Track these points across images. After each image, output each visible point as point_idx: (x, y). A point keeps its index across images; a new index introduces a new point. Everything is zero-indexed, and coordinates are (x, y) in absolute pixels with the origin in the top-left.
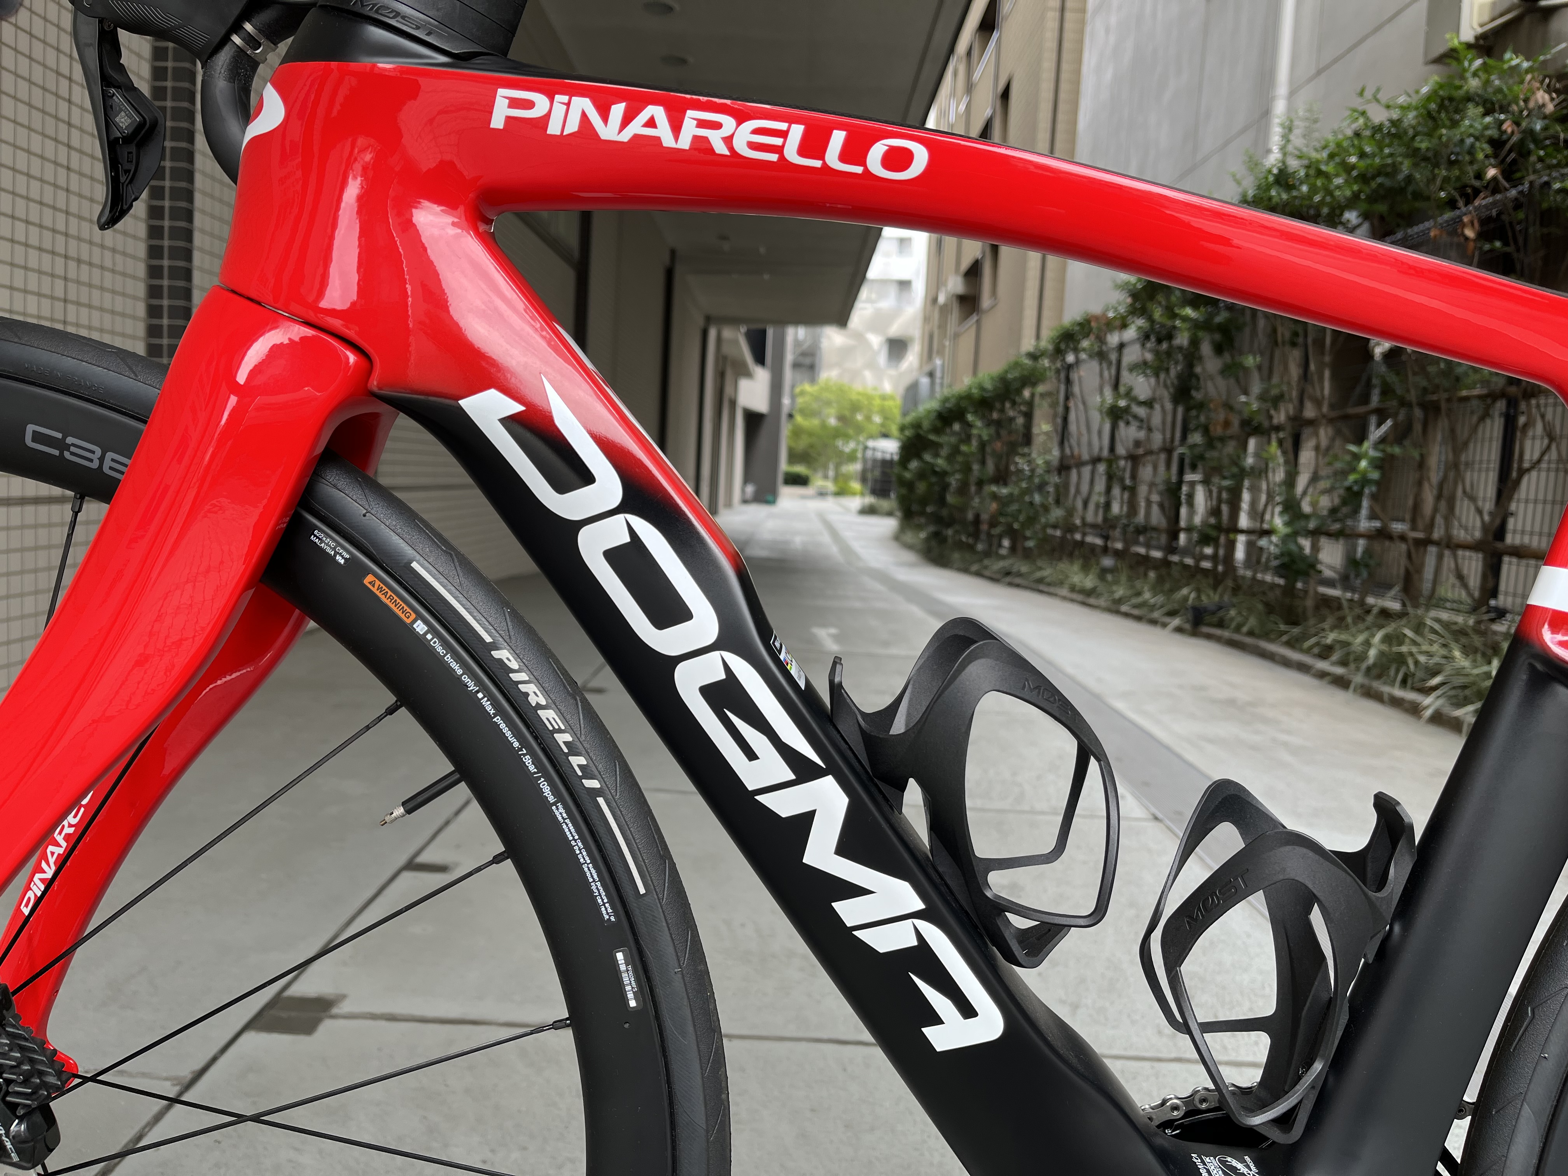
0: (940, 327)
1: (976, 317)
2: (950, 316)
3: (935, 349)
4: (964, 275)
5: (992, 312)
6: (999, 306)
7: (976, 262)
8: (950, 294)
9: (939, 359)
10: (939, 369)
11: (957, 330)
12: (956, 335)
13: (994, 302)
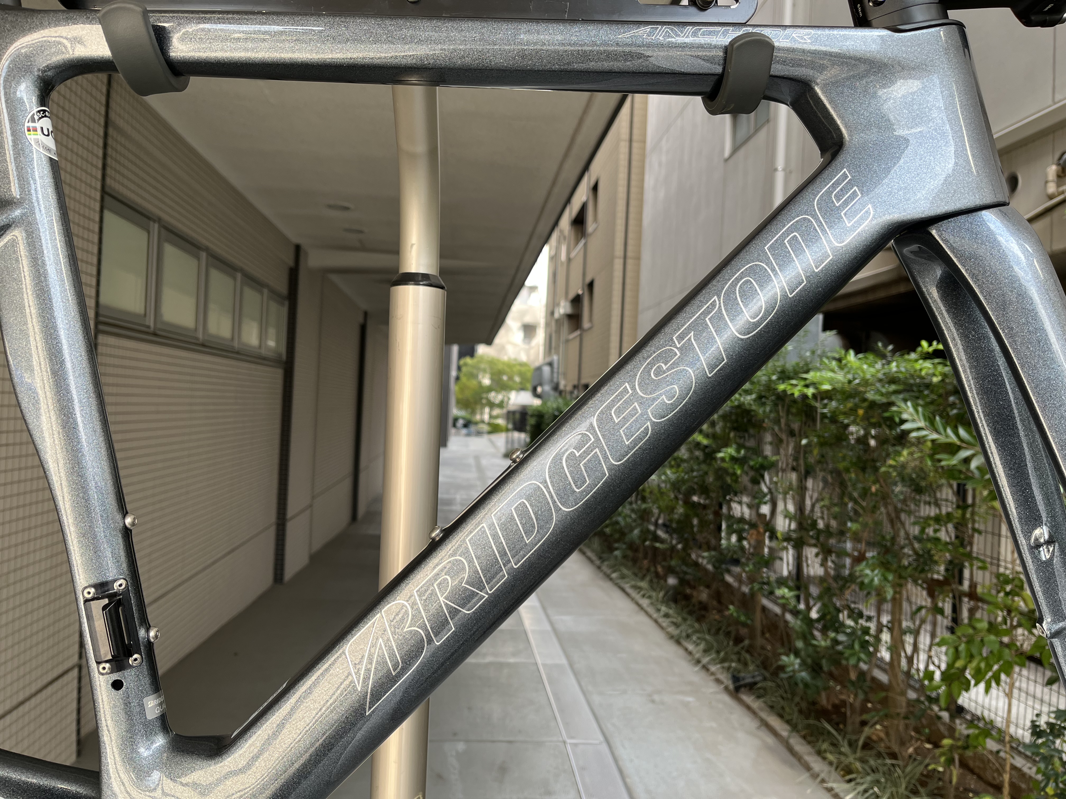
0: (556, 332)
1: (579, 332)
2: (563, 327)
3: (553, 346)
4: (571, 301)
5: (590, 331)
6: (594, 329)
7: (578, 295)
8: (561, 313)
9: (555, 355)
10: (556, 362)
11: (567, 338)
12: (567, 341)
13: (591, 325)
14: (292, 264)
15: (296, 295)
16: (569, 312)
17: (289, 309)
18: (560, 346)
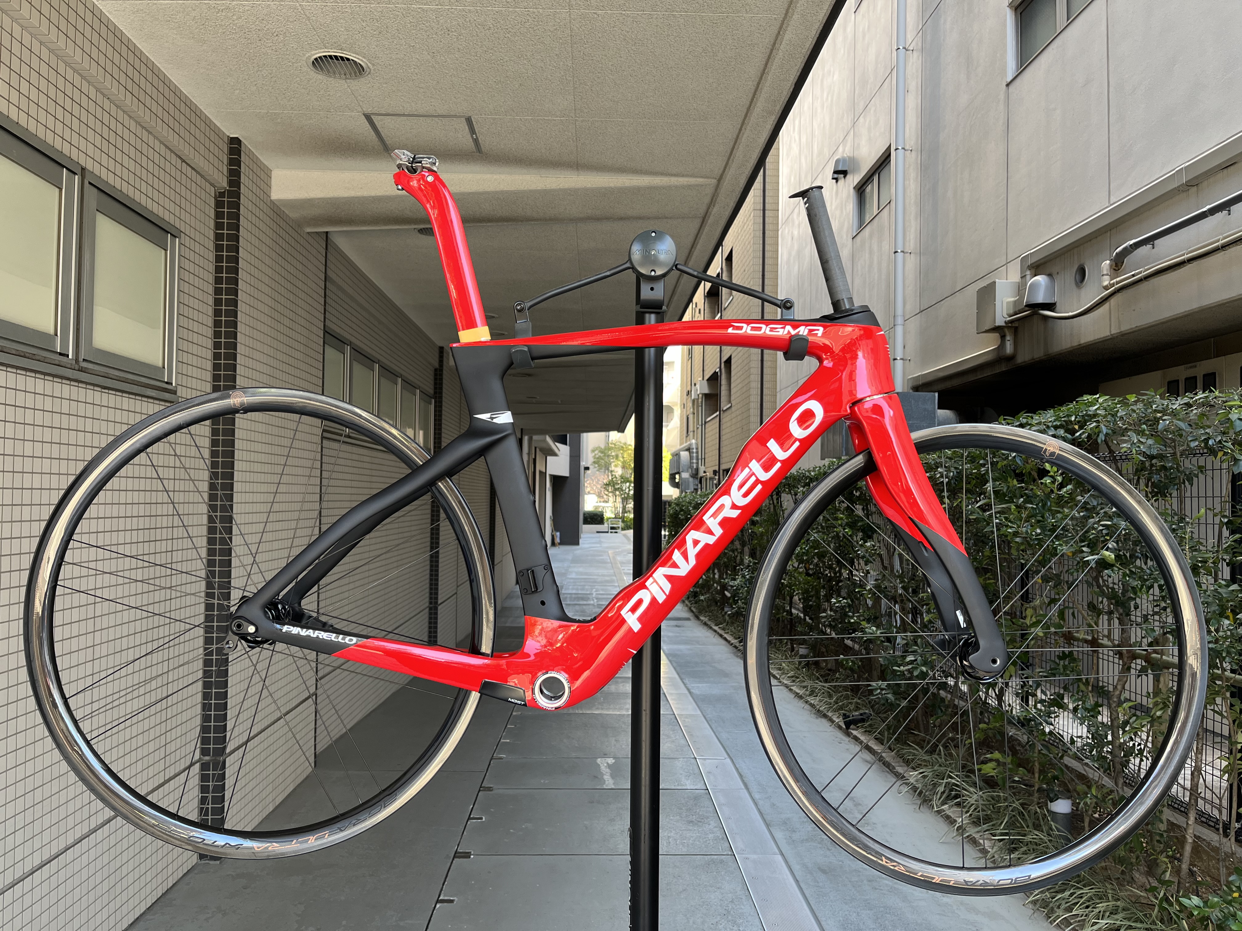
0: (693, 414)
1: (718, 413)
2: (700, 408)
3: (691, 429)
4: (708, 380)
5: (729, 412)
6: (733, 409)
7: (715, 373)
8: (698, 392)
9: (694, 438)
10: (694, 446)
11: (705, 419)
12: (705, 423)
13: (730, 405)
14: (437, 365)
15: (441, 393)
16: (706, 391)
17: (435, 407)
18: (698, 428)
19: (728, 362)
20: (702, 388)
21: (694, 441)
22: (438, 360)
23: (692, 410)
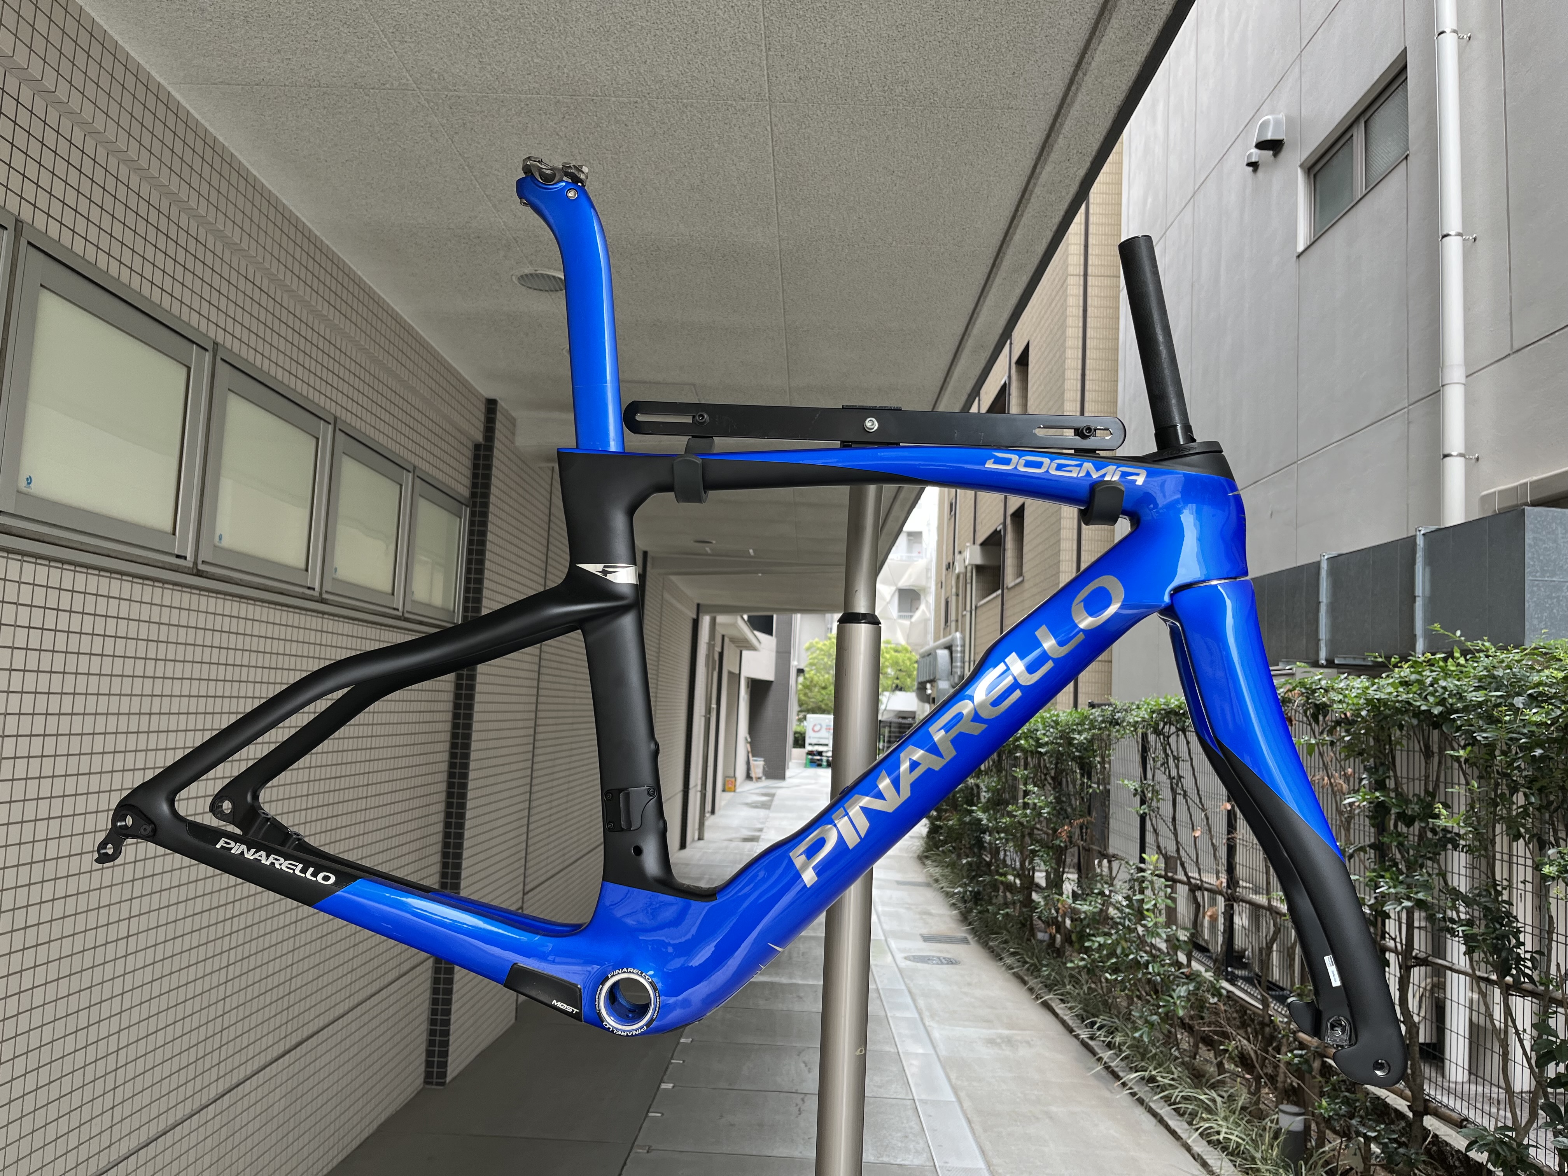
0: (957, 595)
1: (999, 592)
2: (969, 586)
3: (953, 616)
4: (982, 544)
5: (1017, 588)
6: (1026, 585)
7: (996, 533)
8: (967, 562)
9: (957, 630)
10: (959, 642)
11: (977, 602)
12: (976, 607)
13: (1020, 579)
14: (479, 438)
15: (486, 495)
16: (978, 561)
17: (472, 523)
18: (963, 616)
19: (1019, 515)
20: (972, 555)
21: (958, 635)
22: (481, 427)
23: (954, 590)
